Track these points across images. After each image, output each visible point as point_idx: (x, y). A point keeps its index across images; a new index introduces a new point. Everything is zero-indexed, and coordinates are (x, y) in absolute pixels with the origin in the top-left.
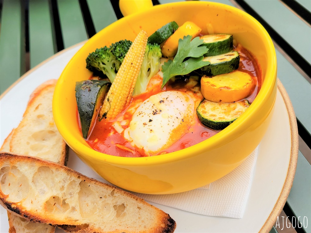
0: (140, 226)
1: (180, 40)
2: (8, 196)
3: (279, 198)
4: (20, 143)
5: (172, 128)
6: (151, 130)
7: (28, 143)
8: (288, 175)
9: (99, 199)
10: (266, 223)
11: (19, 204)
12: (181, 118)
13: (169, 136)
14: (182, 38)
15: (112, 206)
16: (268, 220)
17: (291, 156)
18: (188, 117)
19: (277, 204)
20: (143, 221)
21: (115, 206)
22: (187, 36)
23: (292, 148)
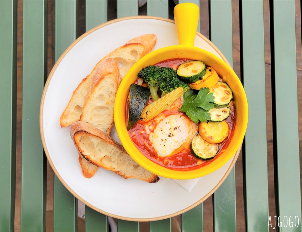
0: (143, 176)
1: (202, 88)
2: (83, 151)
3: (208, 193)
4: (88, 111)
5: (175, 148)
6: (164, 146)
7: (92, 112)
8: (218, 185)
9: (127, 161)
10: (198, 202)
11: (88, 156)
12: (182, 143)
13: (172, 151)
14: (203, 88)
15: (132, 165)
16: (199, 201)
17: (224, 176)
18: (186, 143)
19: (206, 196)
20: (145, 175)
21: (134, 165)
22: (207, 88)
23: (227, 172)
